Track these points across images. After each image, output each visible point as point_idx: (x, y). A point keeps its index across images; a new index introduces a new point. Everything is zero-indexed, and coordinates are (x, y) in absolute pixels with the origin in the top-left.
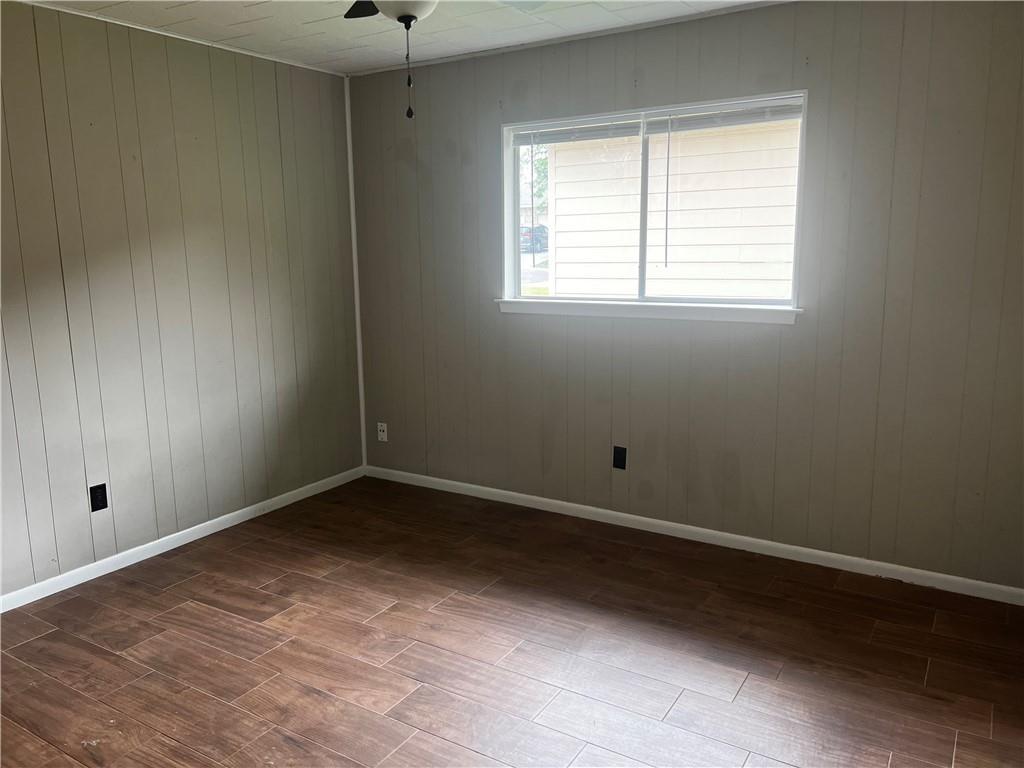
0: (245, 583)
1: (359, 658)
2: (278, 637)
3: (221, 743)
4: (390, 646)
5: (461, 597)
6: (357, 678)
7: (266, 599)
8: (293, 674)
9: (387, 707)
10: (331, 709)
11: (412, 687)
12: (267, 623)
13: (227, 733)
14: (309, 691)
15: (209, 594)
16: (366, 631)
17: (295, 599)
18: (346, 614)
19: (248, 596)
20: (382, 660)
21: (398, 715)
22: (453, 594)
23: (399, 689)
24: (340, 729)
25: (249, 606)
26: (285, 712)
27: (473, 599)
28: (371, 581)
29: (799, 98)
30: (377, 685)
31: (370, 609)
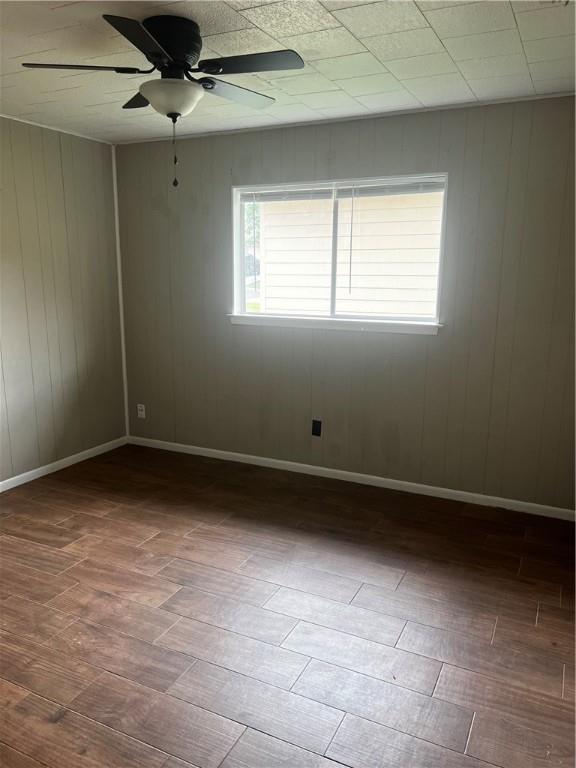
0: (45, 522)
1: (136, 571)
2: (75, 558)
3: (40, 631)
4: (157, 563)
5: (206, 527)
6: (135, 584)
7: (62, 533)
8: (87, 583)
9: (159, 602)
10: (119, 606)
11: (176, 589)
12: (65, 549)
13: (44, 625)
14: (101, 594)
15: (18, 530)
16: (139, 553)
17: (84, 532)
18: (122, 541)
19: (48, 530)
20: (152, 572)
21: (166, 607)
22: (200, 525)
23: (165, 590)
24: (127, 618)
25: (51, 537)
26: (85, 609)
27: (215, 528)
28: (139, 518)
29: (442, 178)
30: (151, 588)
31: (140, 537)
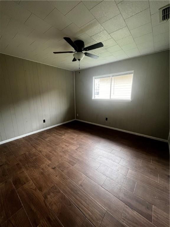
0: (60, 132)
1: (72, 142)
2: (63, 139)
3: (55, 151)
4: (76, 141)
5: (86, 135)
6: (72, 144)
7: (62, 134)
8: (64, 143)
9: (75, 148)
10: (68, 148)
11: (78, 146)
12: (62, 137)
13: (56, 150)
14: (66, 146)
15: (56, 133)
16: (74, 139)
17: (66, 134)
18: (72, 136)
19: (60, 133)
20: (75, 142)
21: (76, 149)
22: (85, 135)
23: (77, 146)
24: (69, 151)
25: (60, 135)
26: (63, 148)
27: (87, 136)
28: (75, 133)
30: (74, 145)
31: (75, 136)
